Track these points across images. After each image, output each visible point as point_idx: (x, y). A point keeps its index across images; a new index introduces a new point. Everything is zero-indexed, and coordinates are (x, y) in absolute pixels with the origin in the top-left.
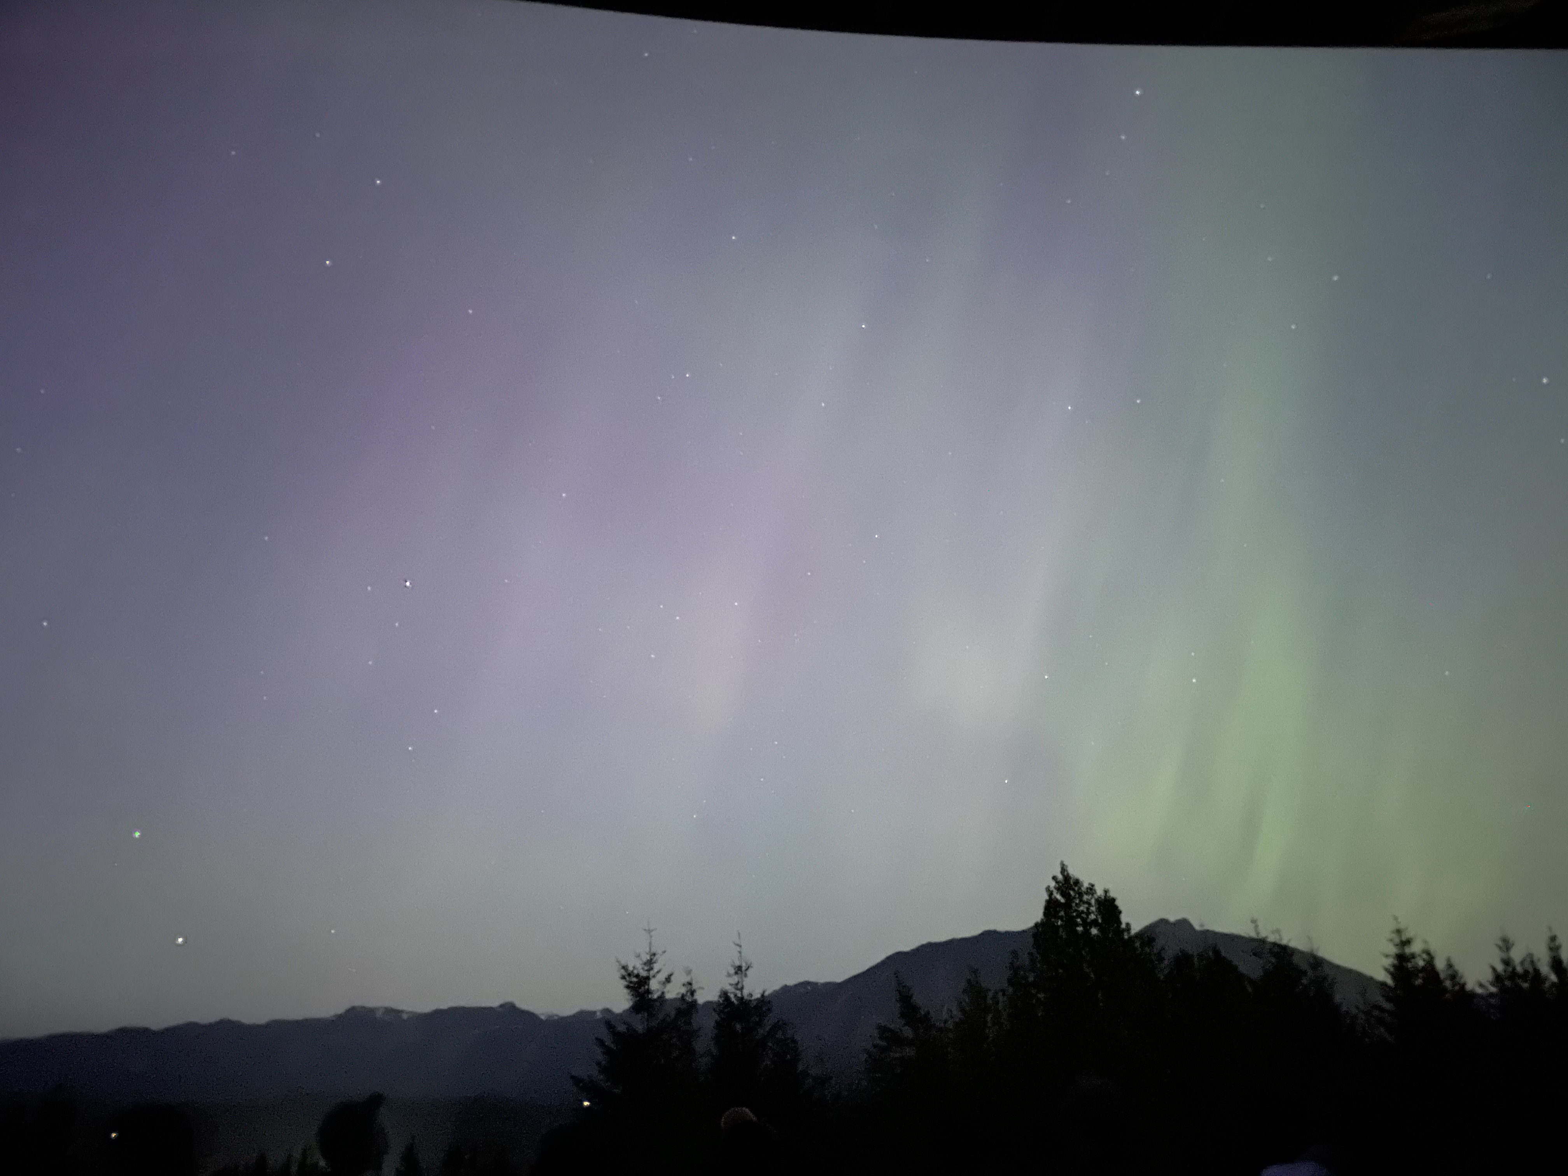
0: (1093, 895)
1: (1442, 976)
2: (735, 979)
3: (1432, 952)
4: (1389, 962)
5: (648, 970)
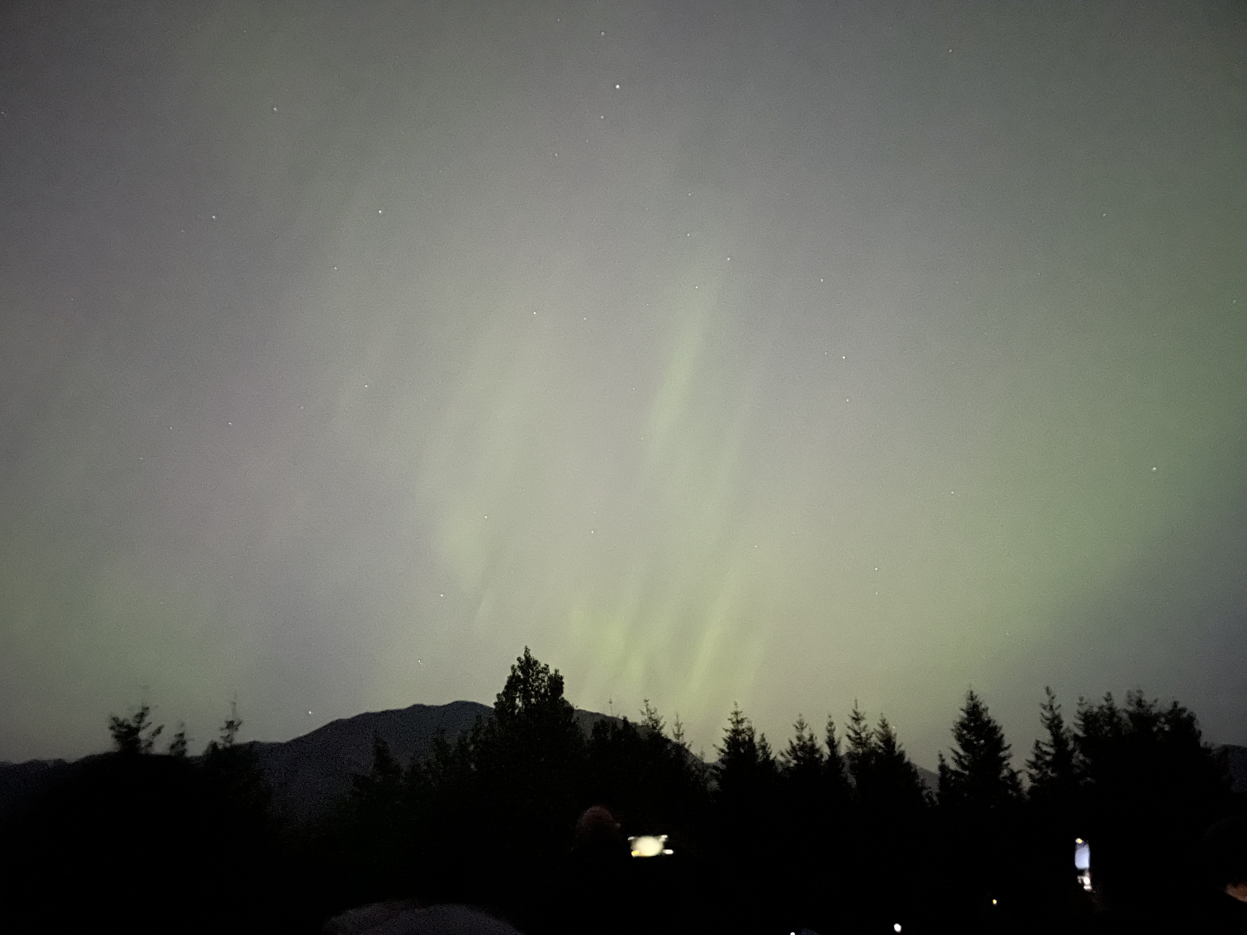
0: (547, 673)
1: (757, 747)
2: (226, 733)
3: (753, 729)
4: (727, 735)
5: (139, 722)
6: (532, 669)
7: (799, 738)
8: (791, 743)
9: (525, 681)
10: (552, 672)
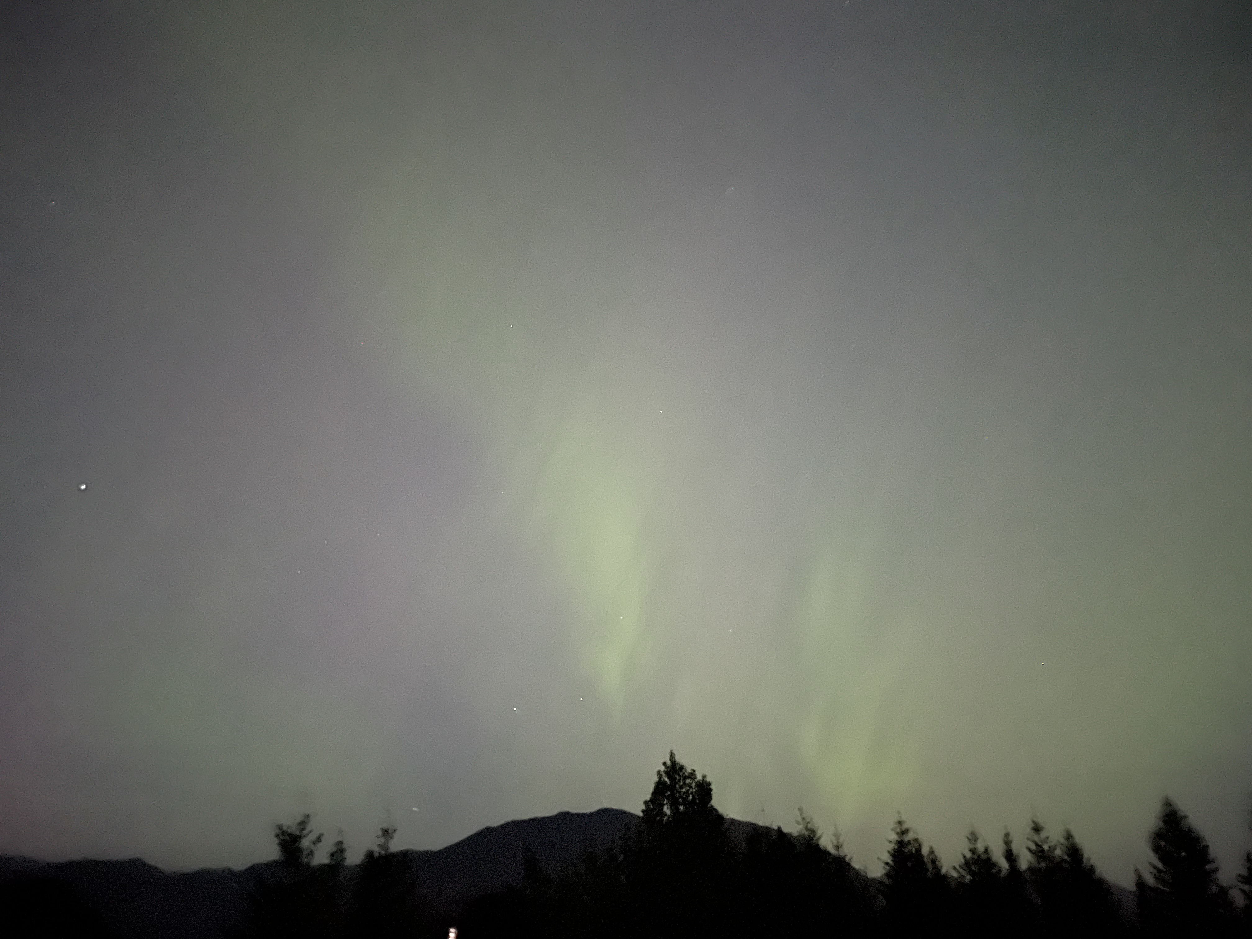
0: (694, 779)
1: (925, 859)
2: (381, 841)
3: (920, 840)
4: (891, 847)
5: (301, 830)
6: (679, 775)
7: (973, 851)
8: (964, 857)
9: (672, 787)
10: (699, 777)
